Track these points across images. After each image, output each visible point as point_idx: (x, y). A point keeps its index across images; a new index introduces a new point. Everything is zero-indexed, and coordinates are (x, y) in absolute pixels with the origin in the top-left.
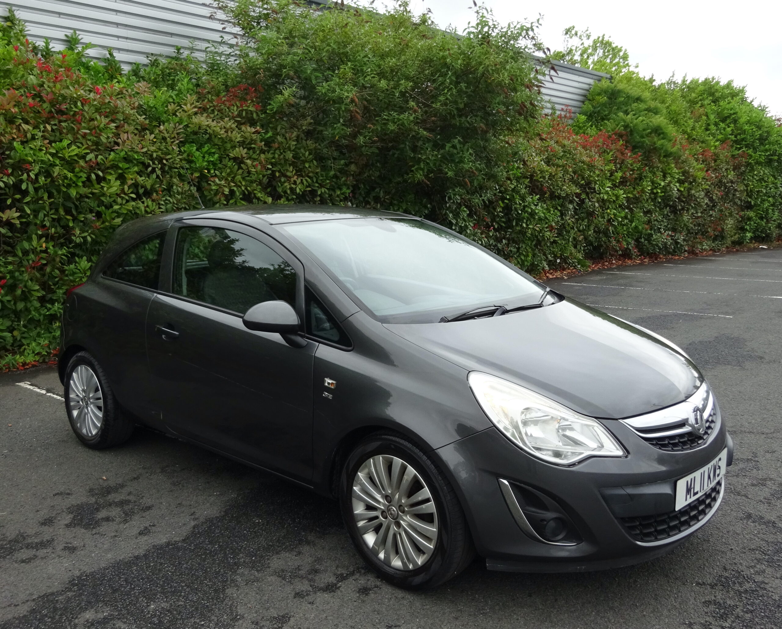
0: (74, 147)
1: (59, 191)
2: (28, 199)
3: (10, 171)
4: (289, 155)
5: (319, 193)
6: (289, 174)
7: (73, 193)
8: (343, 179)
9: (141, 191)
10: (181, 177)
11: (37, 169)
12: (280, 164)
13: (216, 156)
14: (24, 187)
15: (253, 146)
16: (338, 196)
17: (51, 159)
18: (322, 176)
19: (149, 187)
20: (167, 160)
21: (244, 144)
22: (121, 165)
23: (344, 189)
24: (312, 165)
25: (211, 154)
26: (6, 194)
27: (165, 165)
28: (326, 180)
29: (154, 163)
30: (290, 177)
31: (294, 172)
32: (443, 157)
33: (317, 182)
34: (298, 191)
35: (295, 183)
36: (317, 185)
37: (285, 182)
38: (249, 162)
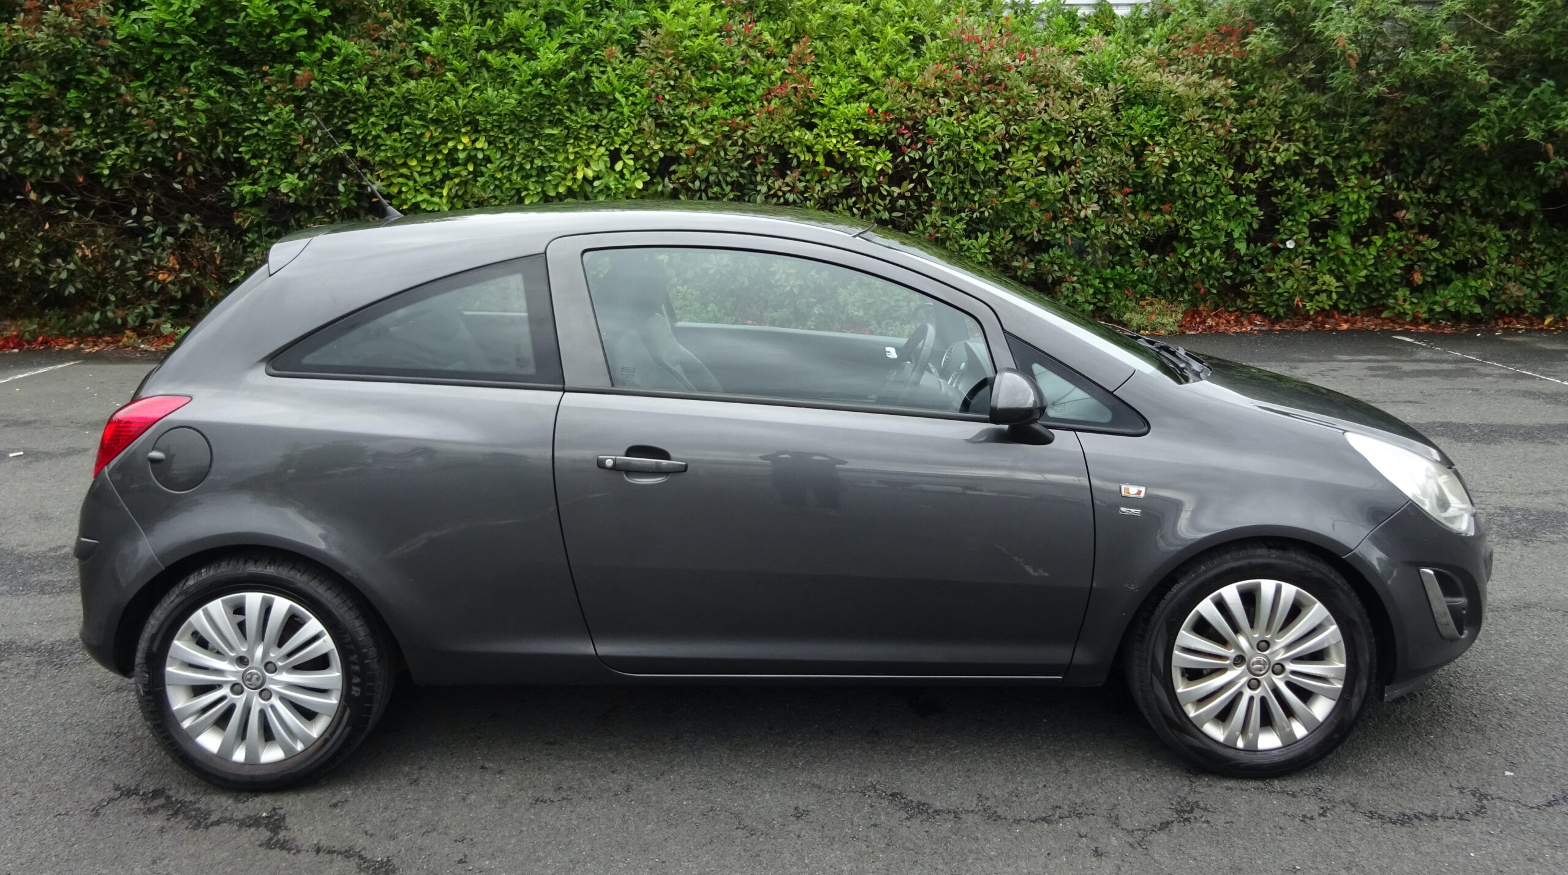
0: (988, 118)
1: (967, 165)
2: (932, 173)
3: (920, 145)
4: (1275, 115)
5: (1317, 162)
6: (1267, 138)
7: (981, 167)
8: (1363, 144)
9: (1057, 163)
10: (1114, 146)
11: (942, 144)
12: (1261, 126)
13: (1165, 119)
14: (929, 161)
15: (1217, 104)
16: (1354, 167)
17: (962, 132)
18: (1326, 138)
19: (1068, 158)
20: (1093, 127)
21: (1208, 103)
22: (1035, 136)
23: (1366, 158)
24: (1308, 125)
25: (1160, 117)
26: (912, 169)
27: (1092, 133)
28: (1332, 145)
29: (1077, 131)
30: (1270, 143)
31: (1279, 134)
32: (1532, 108)
33: (1316, 147)
34: (1278, 160)
35: (1276, 150)
36: (1316, 152)
37: (1261, 148)
38: (1206, 125)
